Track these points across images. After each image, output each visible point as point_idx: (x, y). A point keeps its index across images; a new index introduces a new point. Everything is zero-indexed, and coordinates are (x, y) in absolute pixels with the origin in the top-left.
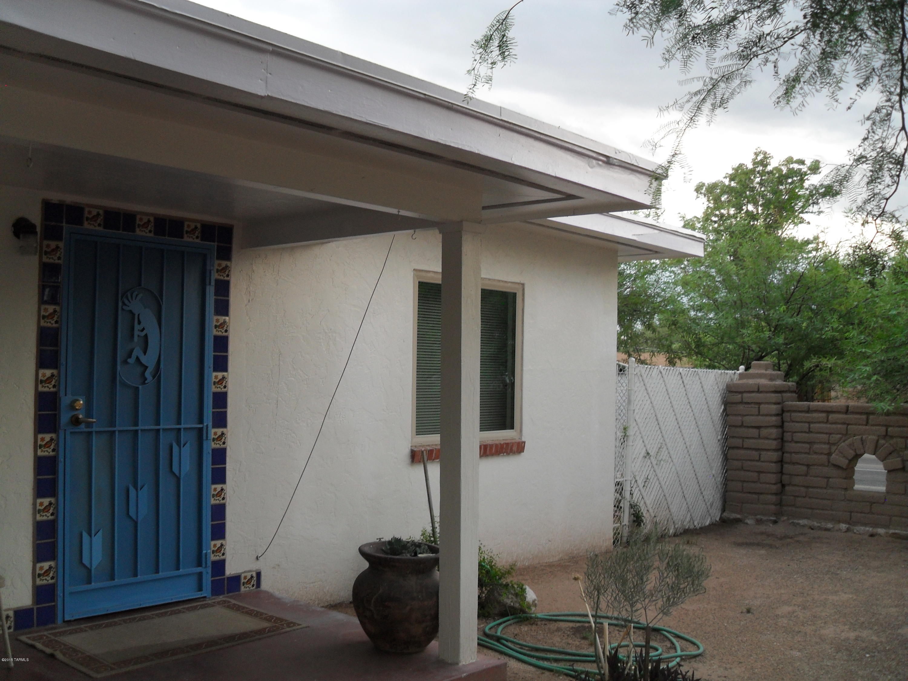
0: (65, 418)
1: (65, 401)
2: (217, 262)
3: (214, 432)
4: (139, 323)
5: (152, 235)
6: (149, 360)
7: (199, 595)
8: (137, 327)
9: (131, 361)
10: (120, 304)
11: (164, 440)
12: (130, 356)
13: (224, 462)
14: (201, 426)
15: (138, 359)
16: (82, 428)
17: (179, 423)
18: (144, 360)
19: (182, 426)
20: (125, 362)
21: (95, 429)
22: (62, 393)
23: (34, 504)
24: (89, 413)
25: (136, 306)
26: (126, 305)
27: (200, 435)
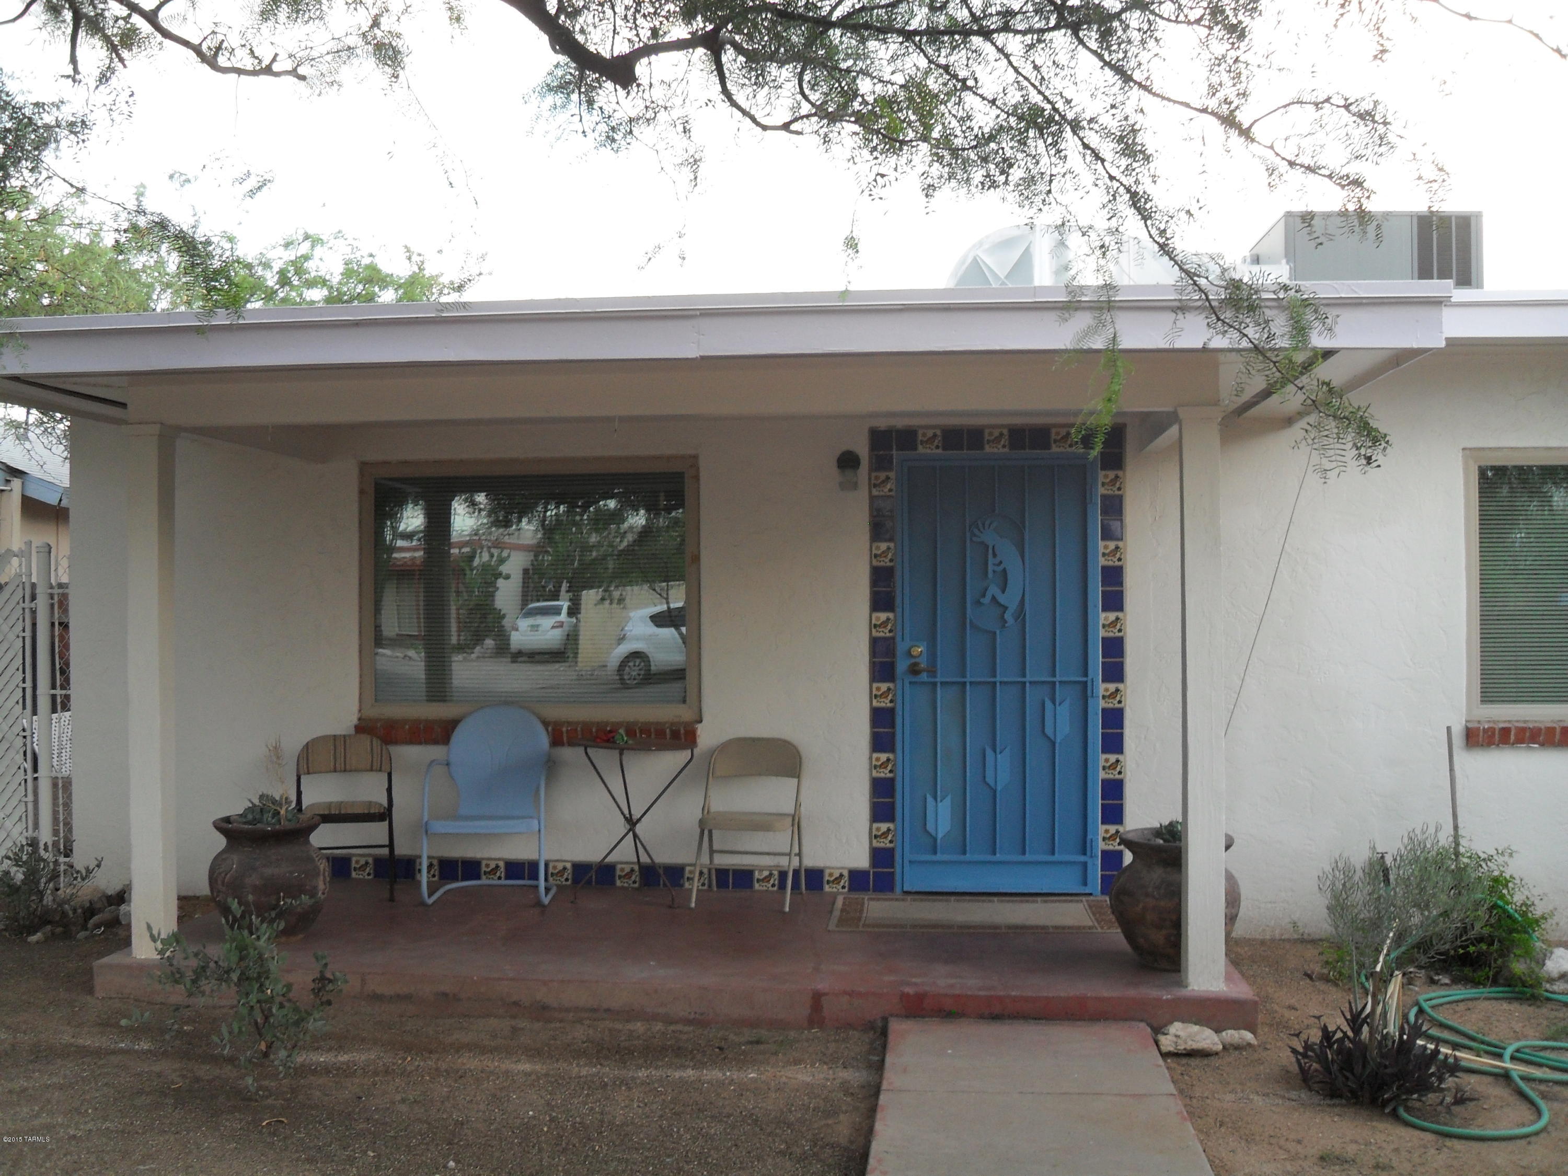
0: (902, 666)
1: (901, 647)
2: (1102, 473)
3: (1103, 688)
4: (995, 555)
5: (1006, 450)
6: (1010, 599)
7: (1082, 890)
8: (991, 561)
9: (986, 600)
10: (968, 535)
11: (1033, 694)
13: (1121, 725)
14: (1085, 679)
15: (994, 598)
16: (924, 677)
17: (1053, 675)
18: (1002, 599)
19: (1059, 678)
20: (978, 603)
21: (940, 678)
22: (898, 639)
23: (871, 758)
24: (931, 660)
25: (989, 537)
26: (975, 535)
27: (1084, 691)
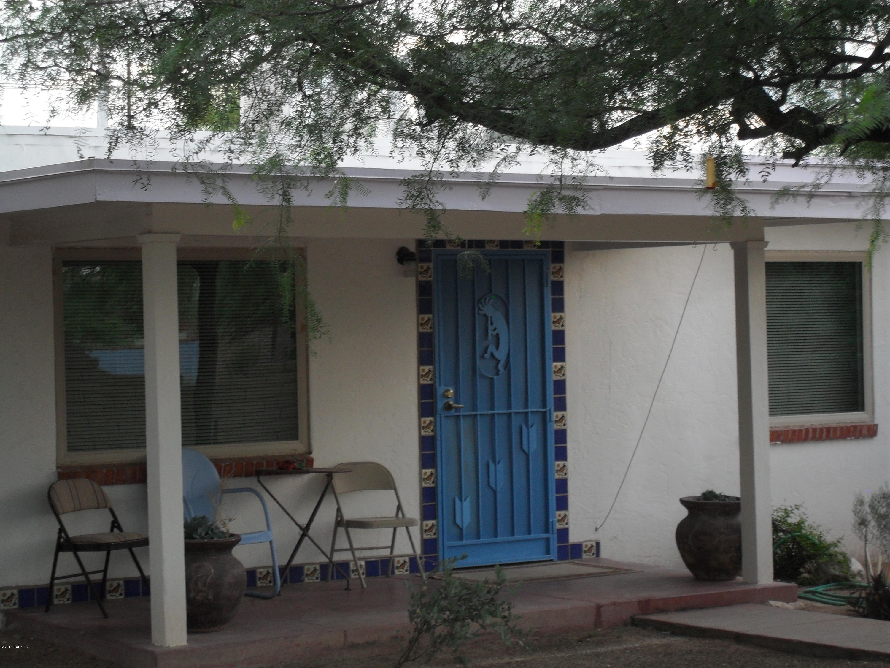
0: (440, 405)
1: (440, 391)
2: (552, 265)
3: (556, 415)
4: (492, 324)
5: (499, 249)
6: (501, 354)
7: (547, 557)
8: (490, 328)
9: (487, 356)
10: (477, 309)
11: (516, 422)
12: (485, 352)
13: (565, 441)
14: (544, 410)
15: (492, 355)
16: (453, 412)
17: (526, 407)
18: (497, 354)
19: (529, 410)
20: (482, 357)
21: (462, 413)
22: (437, 385)
23: (420, 473)
24: (457, 399)
25: (488, 309)
26: (481, 310)
27: (544, 417)
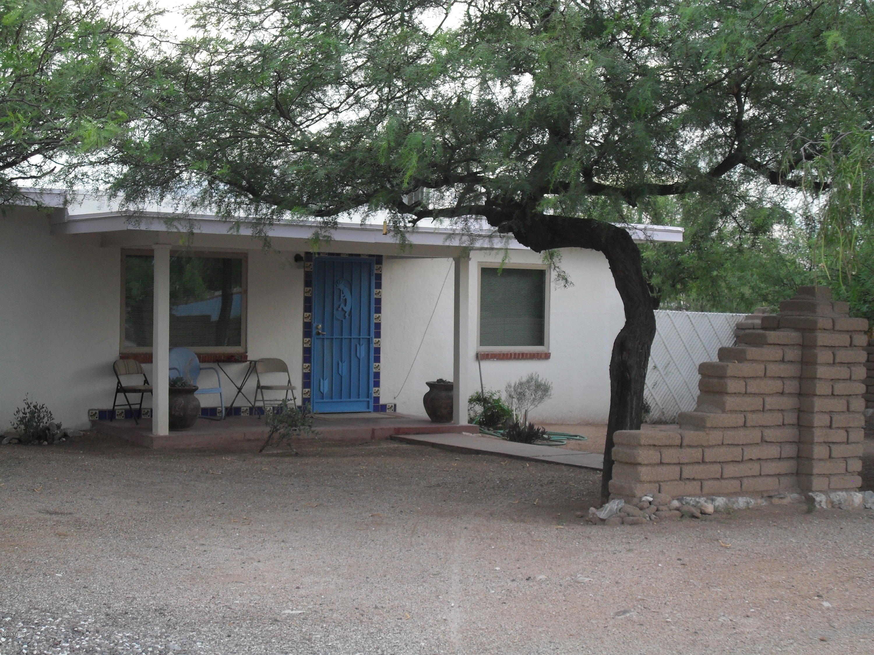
0: (314, 332)
1: (314, 325)
2: (376, 266)
3: (375, 340)
4: (343, 293)
6: (347, 309)
7: (368, 410)
8: (342, 295)
9: (340, 309)
10: (335, 286)
11: (353, 342)
12: (339, 307)
13: (379, 353)
14: (369, 337)
15: (342, 309)
16: (321, 336)
17: (359, 335)
18: (345, 309)
19: (361, 337)
20: (337, 310)
21: (325, 337)
22: (313, 322)
23: (303, 366)
24: (323, 329)
25: (341, 286)
26: (337, 286)
27: (369, 341)
